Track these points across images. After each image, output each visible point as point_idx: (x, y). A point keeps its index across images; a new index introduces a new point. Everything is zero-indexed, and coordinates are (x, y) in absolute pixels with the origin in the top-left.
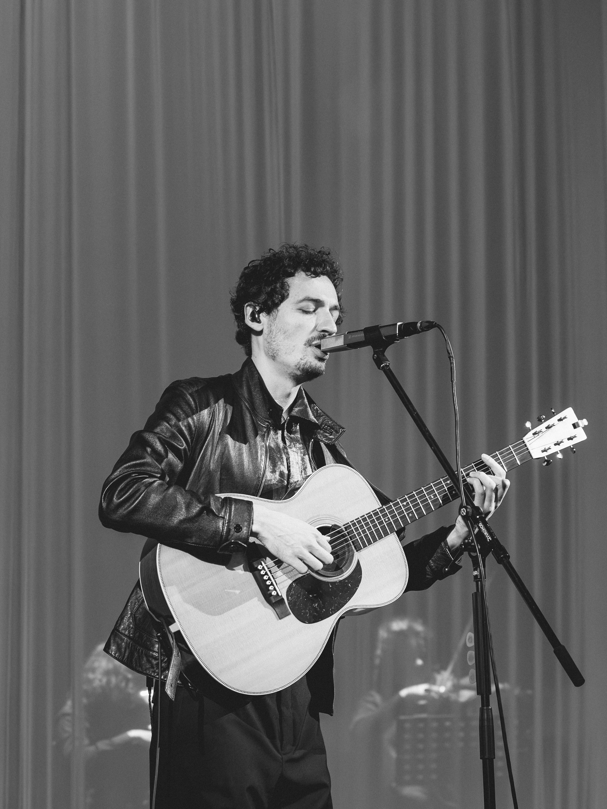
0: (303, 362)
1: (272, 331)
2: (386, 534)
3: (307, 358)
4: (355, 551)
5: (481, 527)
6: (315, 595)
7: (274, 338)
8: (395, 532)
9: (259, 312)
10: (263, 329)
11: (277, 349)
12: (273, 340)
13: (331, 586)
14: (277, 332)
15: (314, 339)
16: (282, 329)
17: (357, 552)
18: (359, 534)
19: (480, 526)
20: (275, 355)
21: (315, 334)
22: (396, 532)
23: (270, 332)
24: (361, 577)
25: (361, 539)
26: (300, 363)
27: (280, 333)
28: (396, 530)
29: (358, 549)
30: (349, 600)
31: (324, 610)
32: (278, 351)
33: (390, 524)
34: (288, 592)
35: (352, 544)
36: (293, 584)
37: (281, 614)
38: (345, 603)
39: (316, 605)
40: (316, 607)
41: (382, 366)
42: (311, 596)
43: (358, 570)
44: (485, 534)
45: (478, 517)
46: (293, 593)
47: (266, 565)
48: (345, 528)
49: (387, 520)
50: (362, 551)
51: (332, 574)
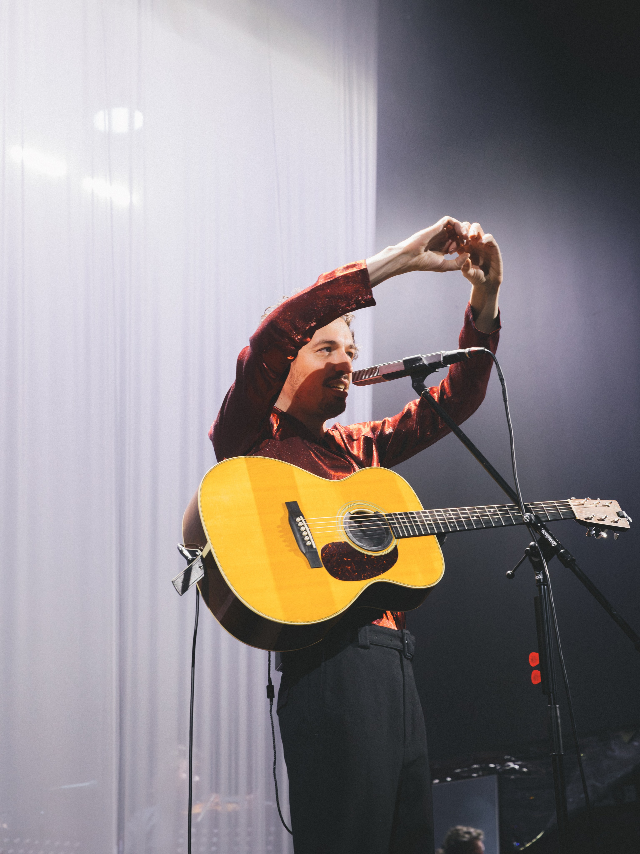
2: (426, 534)
4: (394, 537)
5: (544, 533)
6: (349, 560)
13: (366, 557)
17: (396, 539)
19: (542, 532)
22: (436, 535)
24: (397, 559)
25: (402, 531)
28: (436, 533)
29: (399, 537)
30: (381, 574)
31: (356, 574)
33: (430, 525)
34: (323, 550)
35: (391, 529)
36: (329, 546)
37: (314, 563)
38: (378, 575)
39: (349, 568)
40: (349, 569)
41: (423, 392)
42: (345, 559)
43: (395, 553)
44: (549, 539)
45: (539, 525)
46: (328, 552)
47: (305, 519)
48: (386, 515)
49: (428, 521)
50: (400, 540)
51: (369, 548)
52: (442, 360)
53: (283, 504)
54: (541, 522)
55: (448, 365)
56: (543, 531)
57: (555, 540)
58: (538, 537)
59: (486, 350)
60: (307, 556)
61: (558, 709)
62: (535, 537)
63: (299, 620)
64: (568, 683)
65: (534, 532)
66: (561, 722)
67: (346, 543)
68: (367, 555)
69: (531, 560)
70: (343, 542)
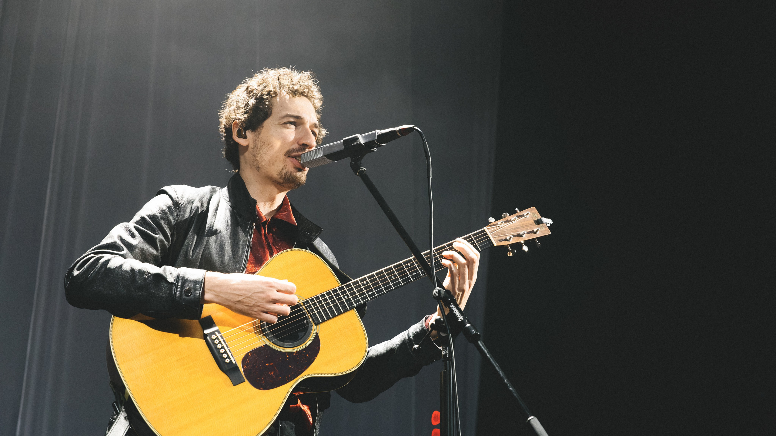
0: (284, 171)
1: (257, 145)
2: (346, 311)
3: (287, 168)
4: (313, 324)
5: (453, 308)
6: (271, 364)
7: (259, 151)
8: (355, 308)
9: (246, 129)
10: (249, 144)
11: (261, 160)
13: (288, 356)
14: (262, 145)
15: (293, 151)
16: (266, 142)
17: (316, 326)
18: (317, 308)
19: (451, 307)
20: (260, 166)
21: (295, 146)
23: (255, 147)
24: (319, 348)
25: (319, 313)
26: (282, 172)
27: (264, 146)
28: (356, 306)
29: (317, 323)
30: (306, 369)
31: (280, 378)
32: (262, 162)
33: (348, 300)
34: (244, 361)
35: (310, 317)
36: (250, 354)
37: (236, 380)
38: (303, 372)
39: (273, 373)
40: (272, 375)
42: (267, 365)
43: (316, 342)
44: (456, 314)
45: (448, 299)
46: (249, 361)
47: (220, 335)
48: (303, 303)
49: (346, 297)
50: (321, 325)
51: (289, 345)
59: (415, 127)
60: (229, 374)
67: (266, 346)
68: (289, 354)
70: (263, 347)
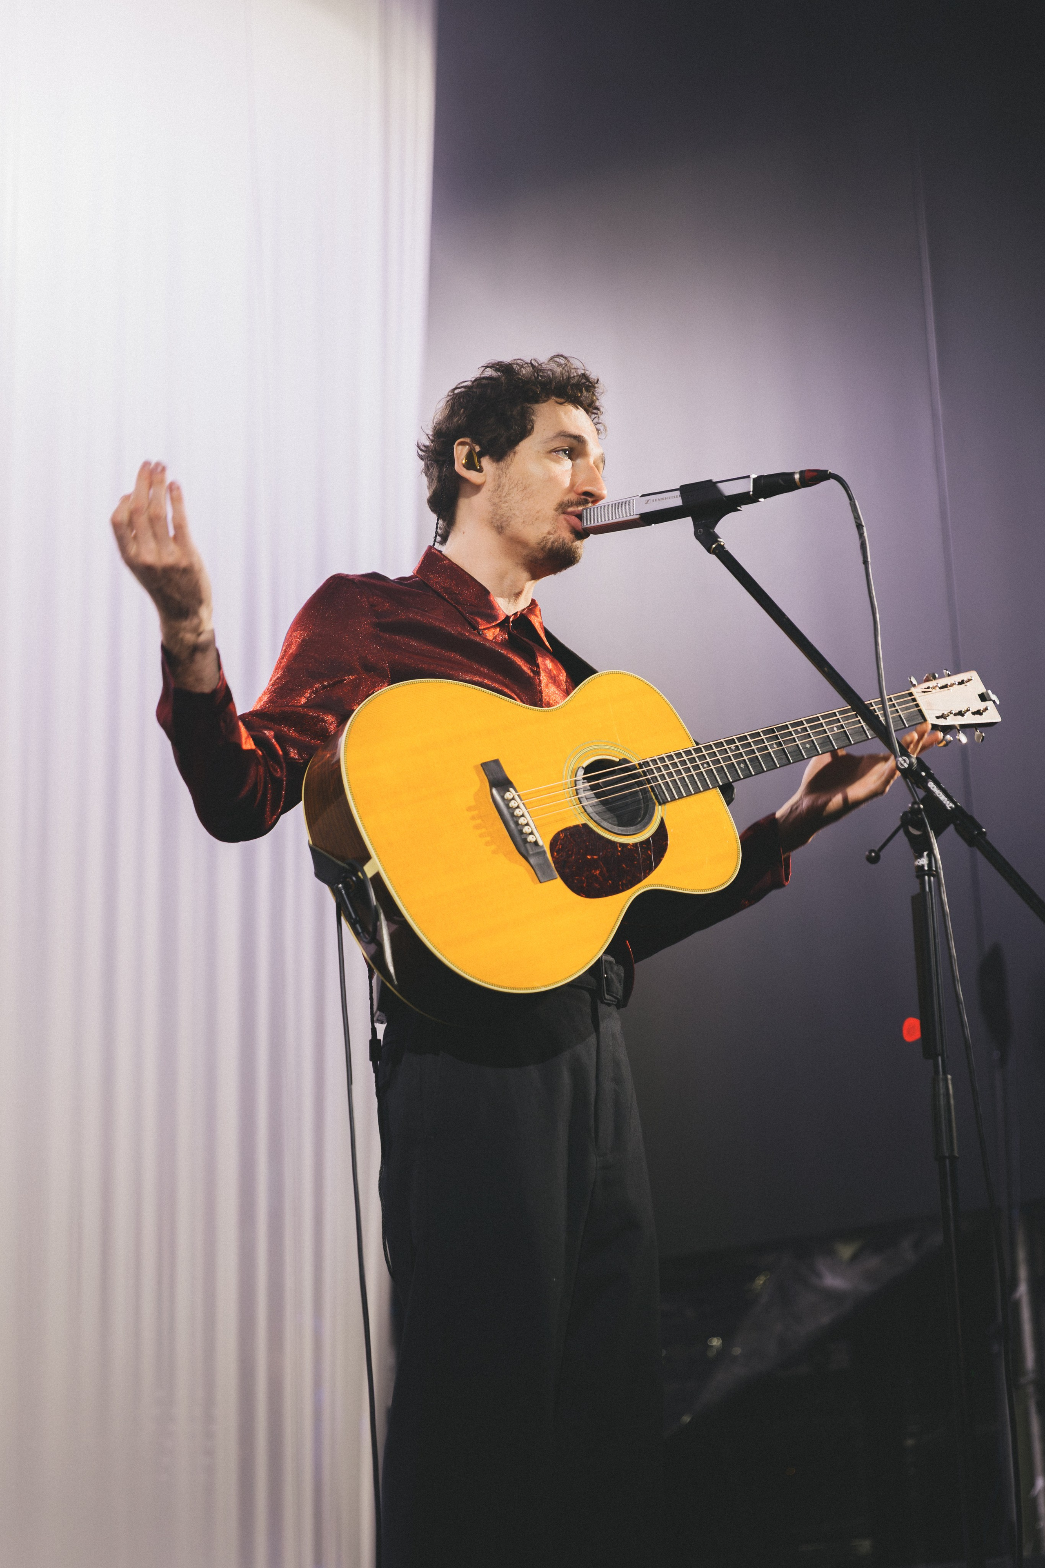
0: (552, 538)
1: (502, 485)
2: (706, 788)
3: (559, 532)
4: (657, 804)
5: (933, 788)
6: (595, 857)
7: (505, 497)
8: (718, 787)
9: (481, 455)
10: (485, 482)
11: (508, 515)
12: (503, 499)
13: (620, 849)
14: (511, 488)
15: (571, 504)
16: (519, 483)
17: (660, 806)
18: (663, 778)
19: (929, 787)
20: (504, 524)
21: (573, 497)
22: (720, 787)
23: (499, 487)
24: (667, 845)
25: (667, 785)
26: (547, 539)
27: (516, 489)
28: (721, 784)
29: (663, 802)
30: (649, 875)
31: (610, 882)
32: (510, 518)
33: (710, 772)
34: (553, 844)
35: (651, 790)
36: (561, 835)
37: (542, 875)
38: (644, 879)
39: (598, 872)
40: (598, 875)
41: (714, 546)
42: (589, 857)
43: (662, 833)
44: (941, 798)
45: (924, 774)
46: (560, 847)
47: (518, 794)
48: (639, 764)
49: (705, 765)
50: (668, 806)
51: (622, 831)
52: (752, 490)
53: (476, 767)
54: (927, 770)
55: (760, 500)
56: (931, 785)
57: (950, 799)
58: (921, 793)
60: (532, 861)
61: (950, 1082)
62: (917, 795)
63: (536, 984)
64: (970, 1038)
65: (915, 788)
66: (955, 1102)
67: (585, 826)
68: (622, 845)
69: (908, 833)
70: (581, 825)
